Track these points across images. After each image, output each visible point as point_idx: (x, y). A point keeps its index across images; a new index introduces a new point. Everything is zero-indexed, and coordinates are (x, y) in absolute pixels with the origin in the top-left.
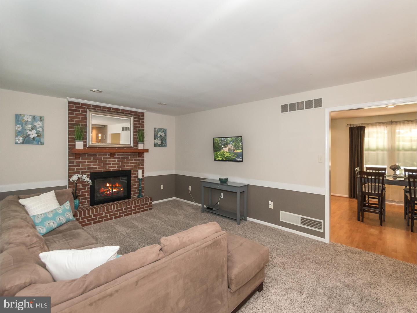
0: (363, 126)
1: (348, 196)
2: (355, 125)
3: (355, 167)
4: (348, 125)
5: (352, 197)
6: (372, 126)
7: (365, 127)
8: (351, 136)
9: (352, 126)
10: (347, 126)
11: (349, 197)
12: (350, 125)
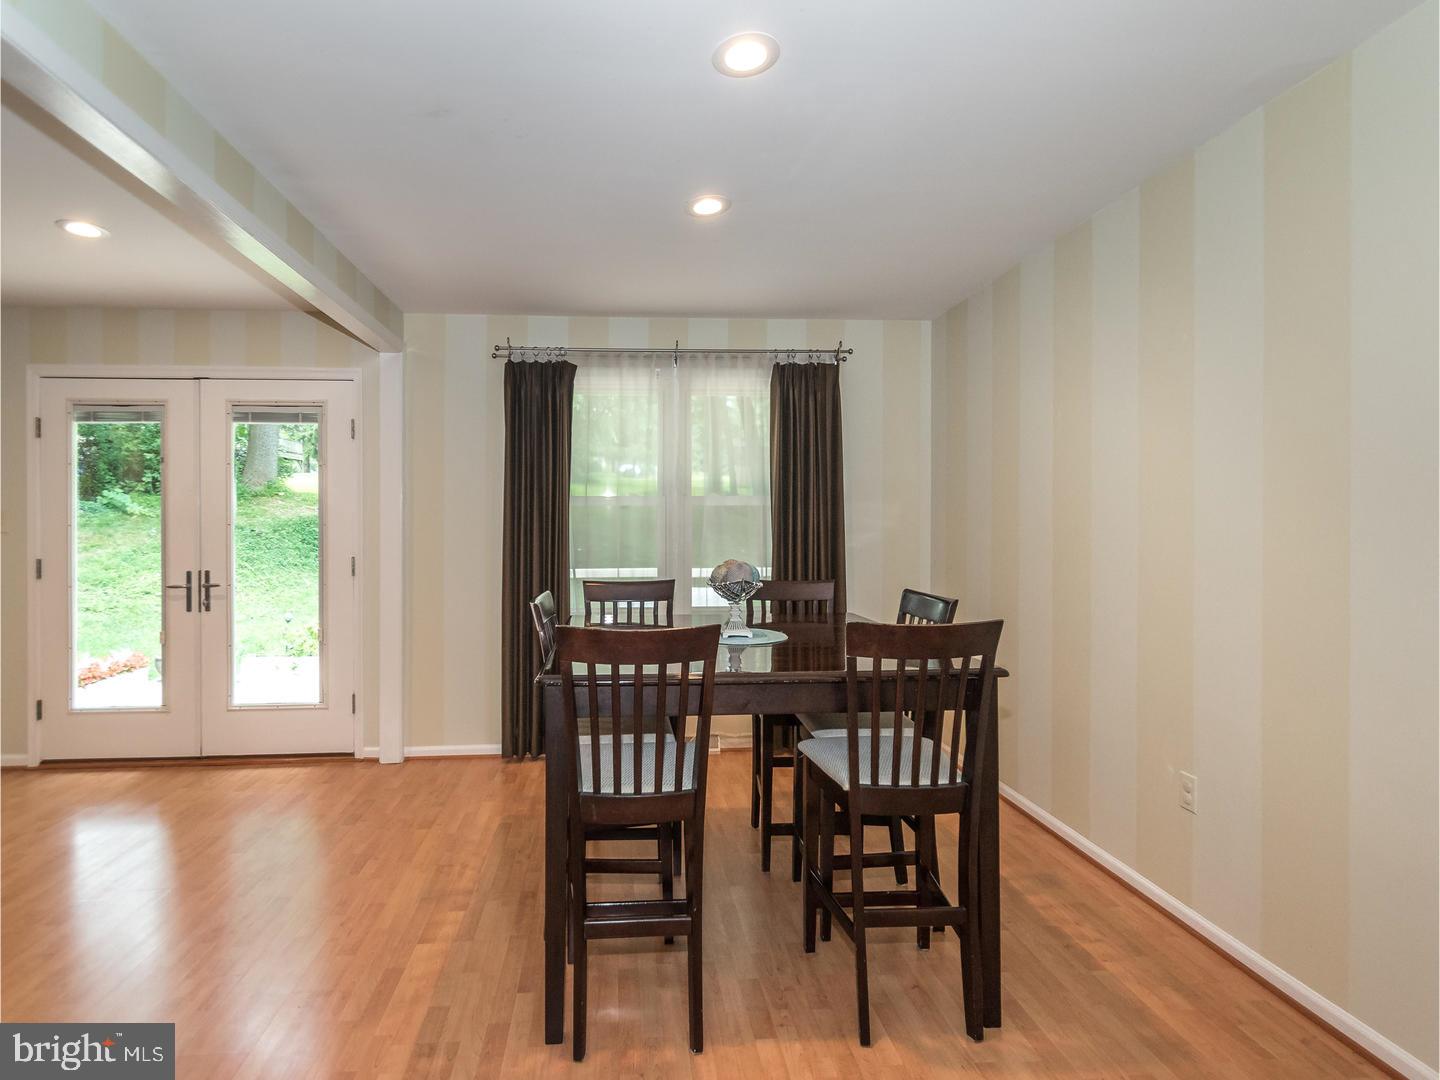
0: (565, 361)
1: (496, 748)
2: (531, 352)
3: (531, 593)
4: (497, 348)
5: (515, 752)
6: (606, 366)
7: (574, 367)
8: (513, 410)
9: (516, 359)
10: (495, 356)
11: (504, 755)
12: (506, 353)
